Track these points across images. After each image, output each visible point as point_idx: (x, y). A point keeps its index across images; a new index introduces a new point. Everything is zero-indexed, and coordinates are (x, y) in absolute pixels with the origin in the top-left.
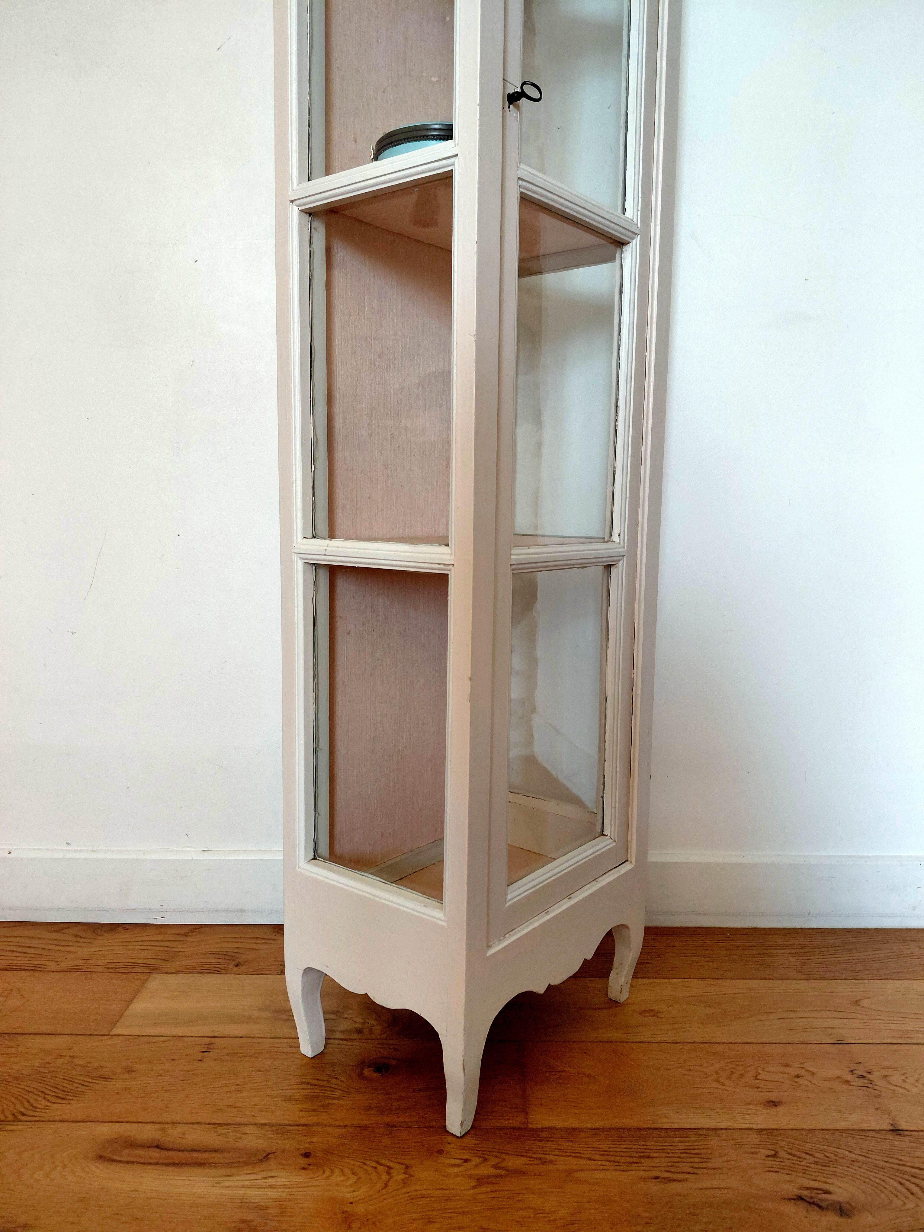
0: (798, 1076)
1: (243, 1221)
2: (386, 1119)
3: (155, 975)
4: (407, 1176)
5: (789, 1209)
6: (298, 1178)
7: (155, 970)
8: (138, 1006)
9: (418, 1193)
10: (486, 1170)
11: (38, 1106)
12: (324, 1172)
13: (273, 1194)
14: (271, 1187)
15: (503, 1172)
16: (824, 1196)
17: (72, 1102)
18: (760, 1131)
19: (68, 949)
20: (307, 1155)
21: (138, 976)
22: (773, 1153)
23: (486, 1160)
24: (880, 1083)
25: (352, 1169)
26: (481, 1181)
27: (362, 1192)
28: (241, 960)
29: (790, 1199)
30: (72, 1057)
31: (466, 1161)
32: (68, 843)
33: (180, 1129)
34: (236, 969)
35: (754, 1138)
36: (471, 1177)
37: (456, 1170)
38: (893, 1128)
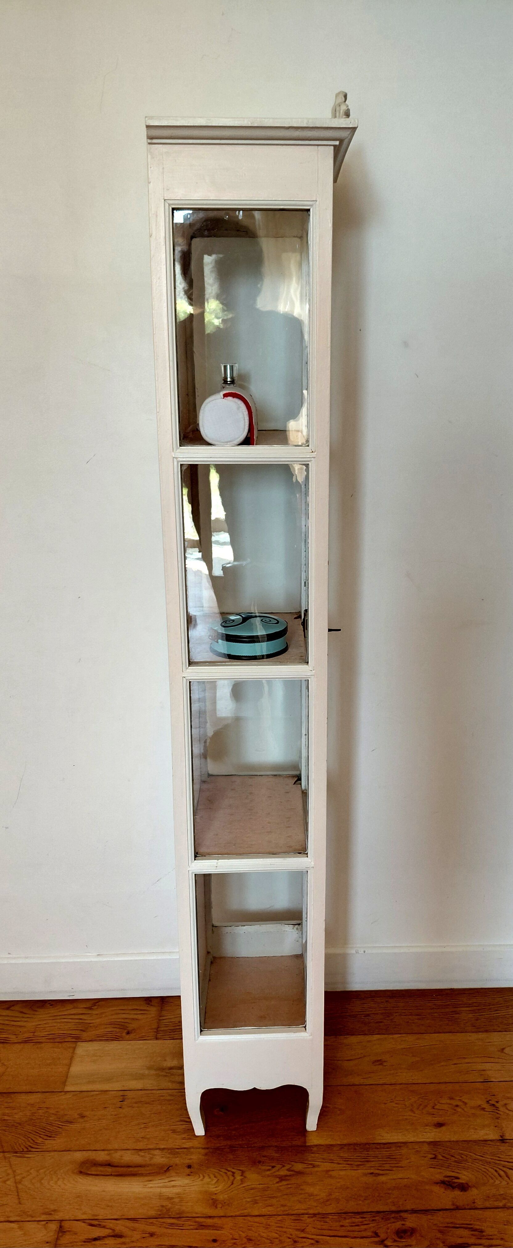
0: (457, 1106)
1: (162, 1206)
2: (229, 1143)
3: (79, 1043)
4: (243, 1177)
5: (437, 1189)
6: (186, 1181)
7: (77, 1039)
8: (75, 1069)
9: (250, 1187)
10: (283, 1172)
11: (38, 1142)
12: (200, 1177)
13: (176, 1190)
14: (173, 1186)
15: (292, 1173)
16: (456, 1181)
17: (55, 1138)
18: (430, 1143)
19: (20, 1024)
20: (189, 1167)
21: (68, 1045)
22: (433, 1156)
23: (284, 1166)
24: (502, 1109)
25: (214, 1175)
26: (282, 1178)
27: (220, 1188)
28: (130, 1029)
29: (437, 1183)
30: (47, 1108)
31: (273, 1167)
32: (9, 954)
33: (119, 1153)
34: (127, 1036)
35: (426, 1148)
36: (276, 1176)
37: (268, 1173)
38: (501, 1138)
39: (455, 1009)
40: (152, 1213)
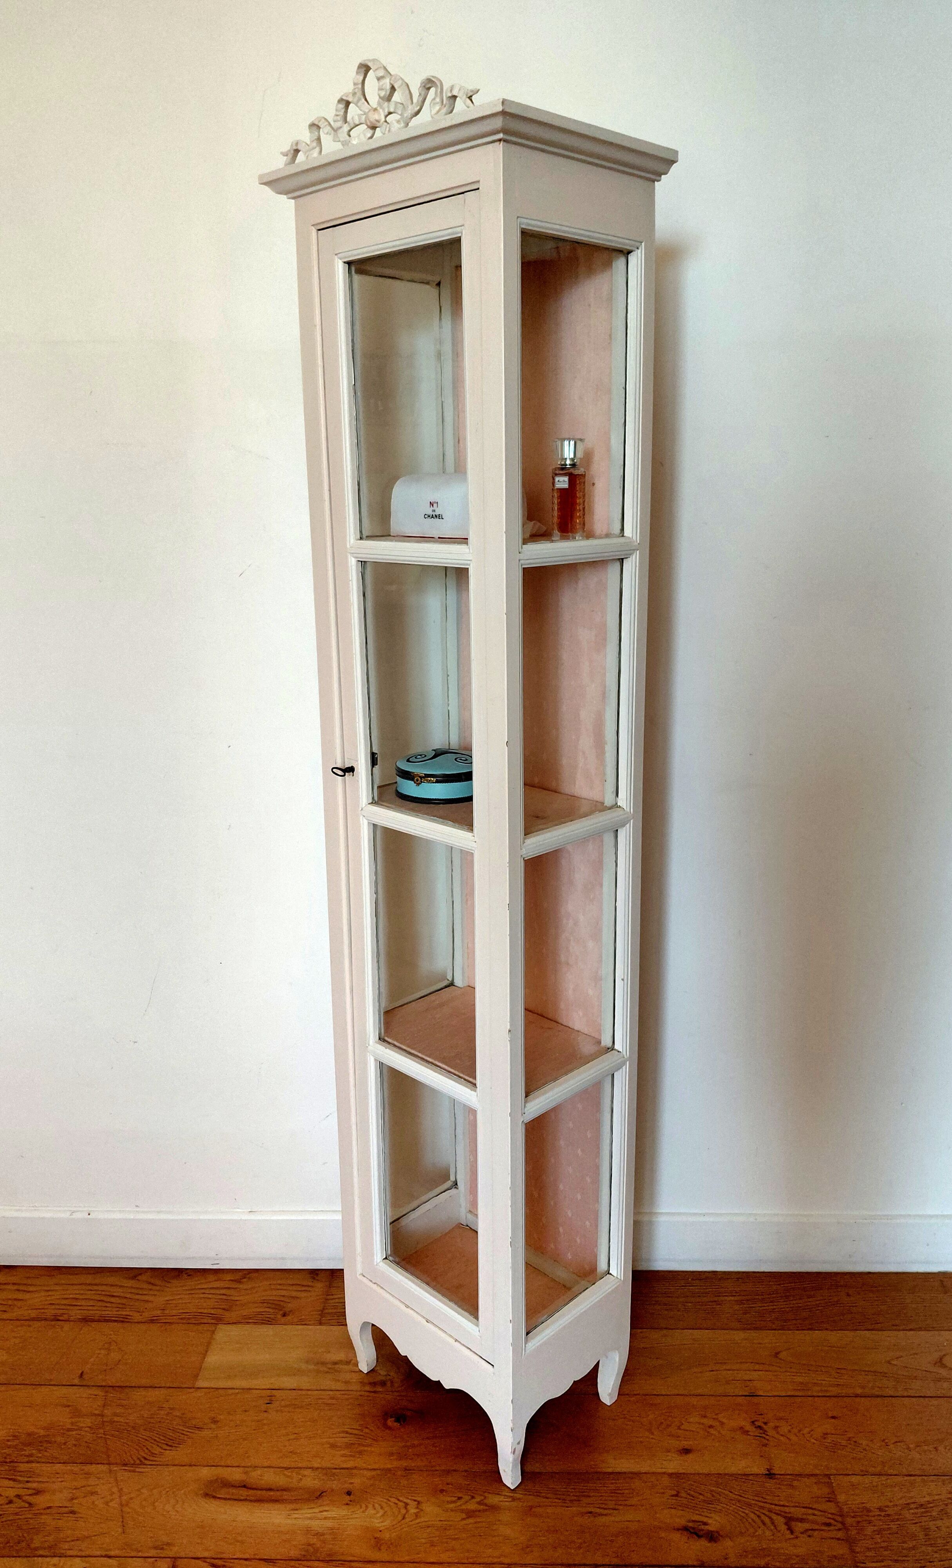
0: (711, 1427)
1: (309, 1545)
2: (404, 1463)
3: (220, 1326)
4: (418, 1510)
5: (676, 1536)
6: (343, 1512)
7: (219, 1320)
8: (213, 1359)
9: (427, 1523)
10: (472, 1506)
11: (156, 1452)
12: (361, 1507)
13: (329, 1524)
14: (325, 1518)
16: (703, 1527)
17: (178, 1449)
18: (670, 1475)
19: (146, 1298)
20: (349, 1493)
21: (206, 1327)
22: (674, 1493)
23: (473, 1497)
24: (771, 1433)
25: (380, 1505)
26: (470, 1514)
27: (387, 1523)
28: (287, 1310)
29: (678, 1530)
30: (171, 1409)
31: (460, 1498)
32: (137, 1206)
33: (259, 1472)
34: (283, 1320)
35: (666, 1481)
36: (462, 1511)
37: (452, 1506)
38: (767, 1472)
39: (716, 1299)
40: (294, 1553)
